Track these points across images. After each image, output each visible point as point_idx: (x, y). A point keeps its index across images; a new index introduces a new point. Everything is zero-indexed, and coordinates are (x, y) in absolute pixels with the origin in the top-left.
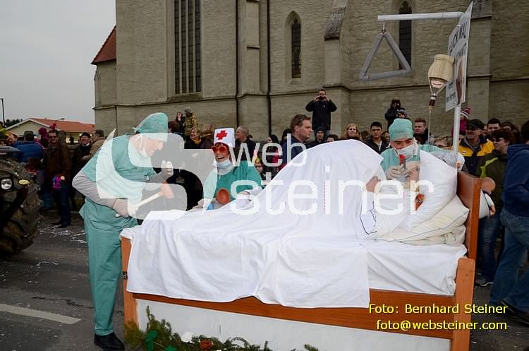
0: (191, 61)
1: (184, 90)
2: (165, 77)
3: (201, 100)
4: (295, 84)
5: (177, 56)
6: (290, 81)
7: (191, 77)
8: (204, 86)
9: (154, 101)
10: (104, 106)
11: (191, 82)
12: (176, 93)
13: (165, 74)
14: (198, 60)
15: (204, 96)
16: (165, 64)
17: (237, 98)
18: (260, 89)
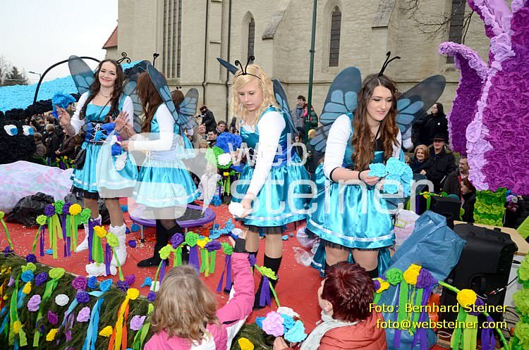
0: (174, 51)
1: (169, 76)
3: (179, 85)
5: (164, 46)
7: (173, 65)
8: (182, 73)
11: (173, 68)
14: (179, 50)
17: (203, 85)
18: (220, 78)
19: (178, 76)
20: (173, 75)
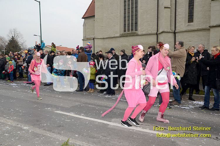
0: (132, 16)
1: (129, 30)
2: (119, 24)
3: (138, 35)
4: (190, 26)
5: (125, 13)
6: (187, 25)
7: (132, 24)
8: (139, 28)
9: (113, 36)
10: (87, 38)
11: (132, 26)
12: (124, 32)
13: (119, 22)
14: (136, 15)
15: (139, 33)
16: (119, 18)
17: (157, 34)
18: (170, 29)
19: (136, 30)
20: (132, 30)
